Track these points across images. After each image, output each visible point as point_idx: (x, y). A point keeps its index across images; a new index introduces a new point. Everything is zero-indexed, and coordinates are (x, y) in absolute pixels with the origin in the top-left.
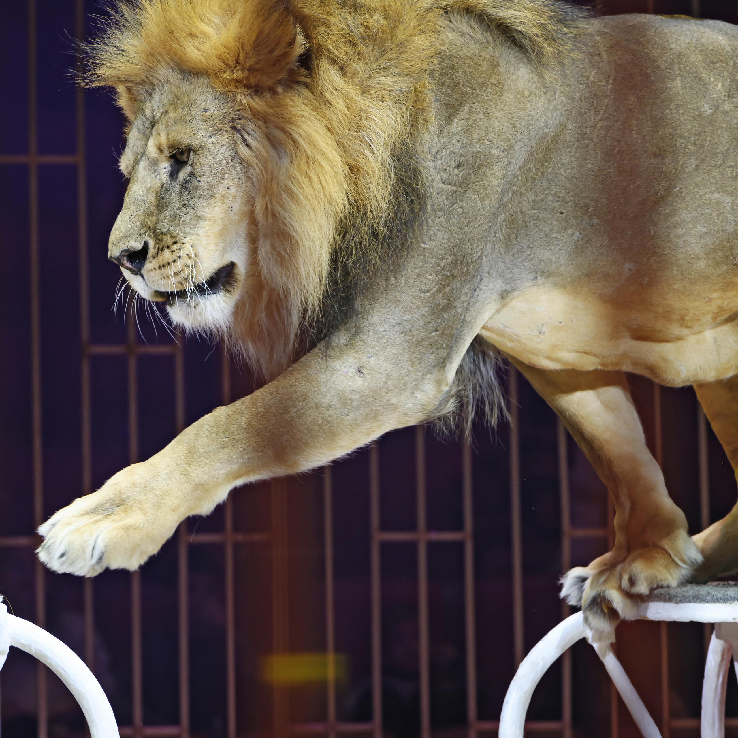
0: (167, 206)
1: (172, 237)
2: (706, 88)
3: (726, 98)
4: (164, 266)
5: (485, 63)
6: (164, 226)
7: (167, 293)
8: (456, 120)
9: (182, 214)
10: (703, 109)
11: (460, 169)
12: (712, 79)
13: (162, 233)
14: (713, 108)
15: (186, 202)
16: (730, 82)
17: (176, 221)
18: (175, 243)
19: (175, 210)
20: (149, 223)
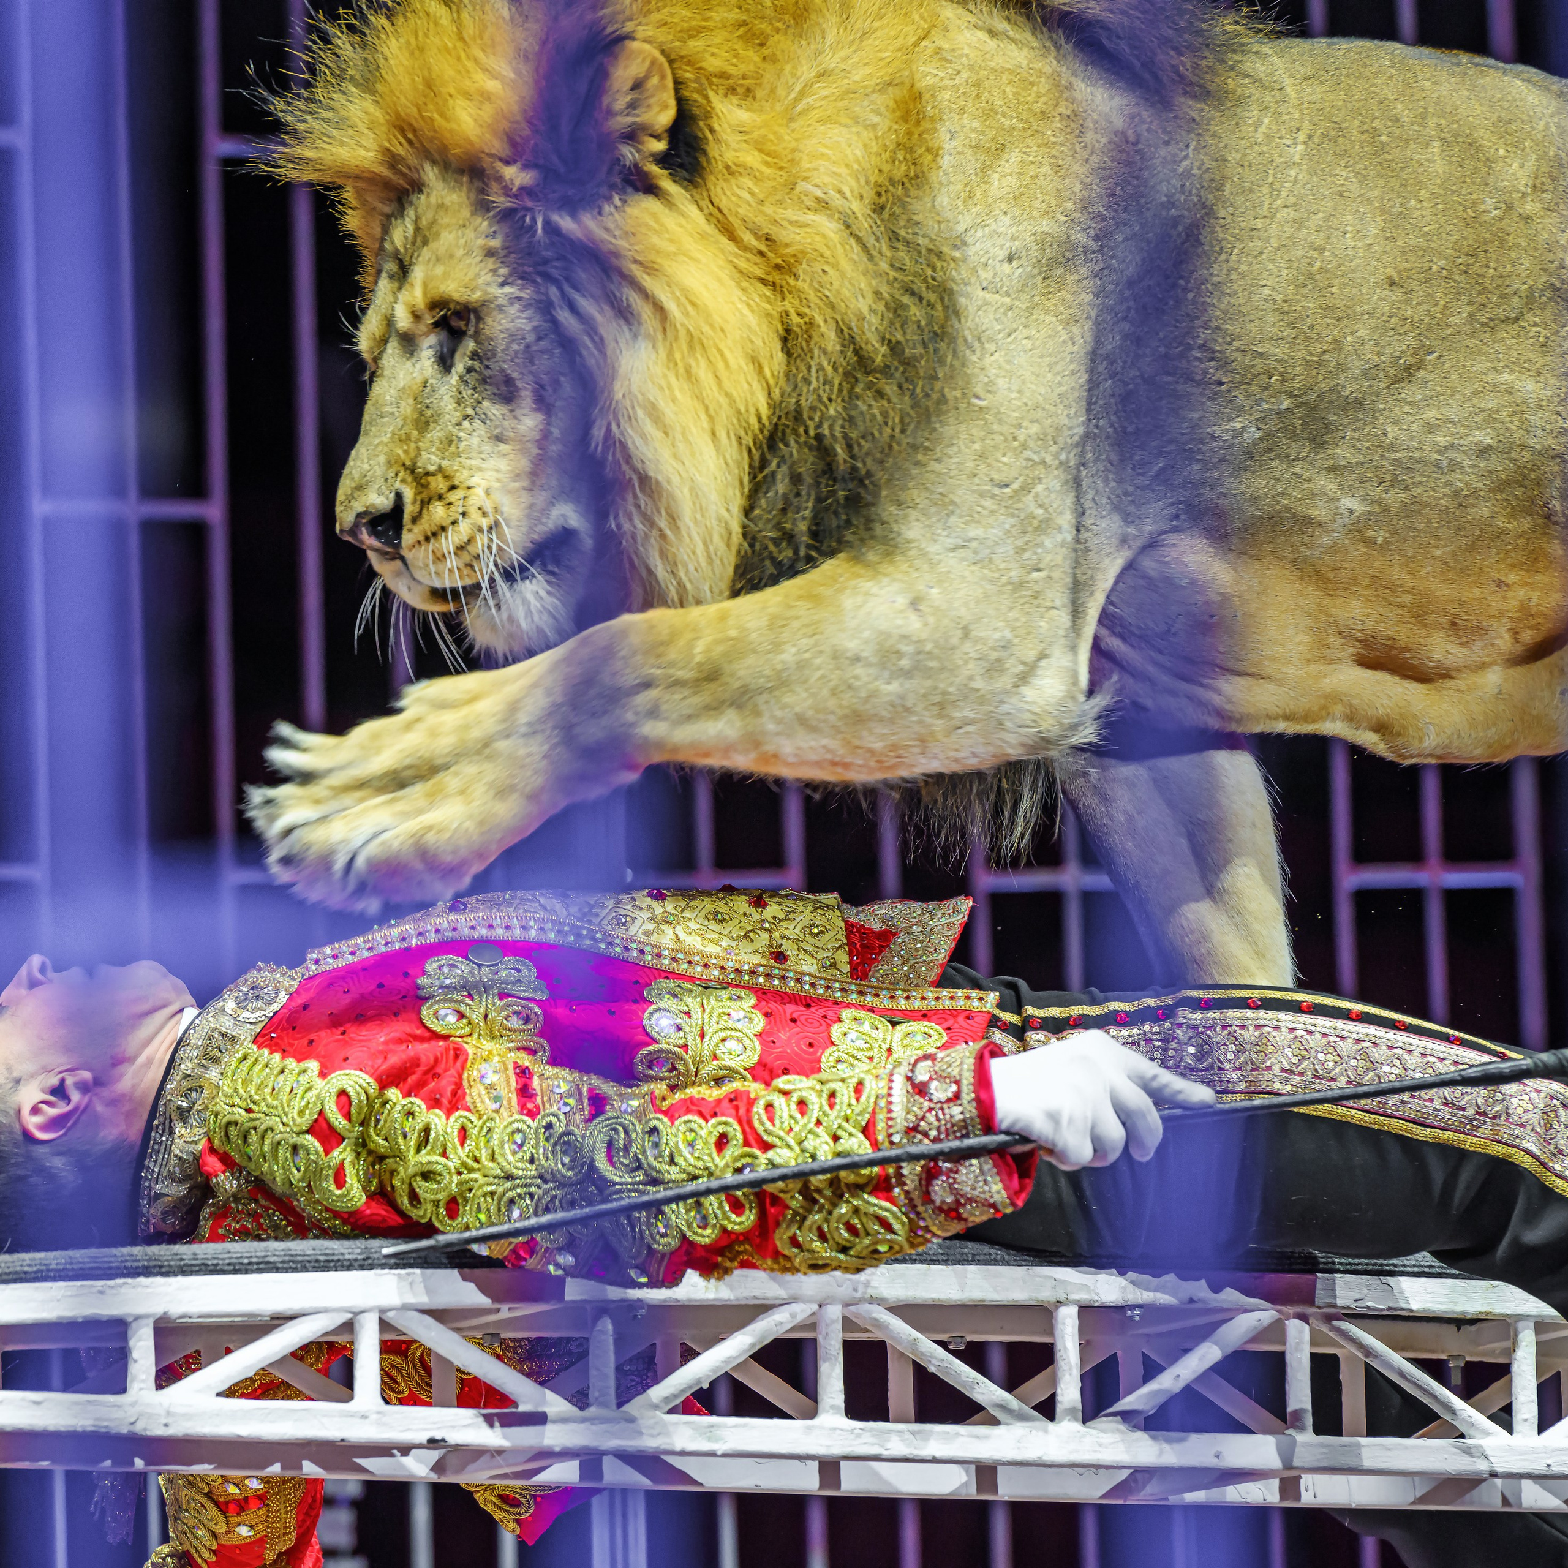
0: (436, 422)
1: (447, 477)
2: (1490, 168)
3: (1529, 190)
4: (434, 534)
5: (1043, 80)
6: (430, 460)
7: (444, 590)
8: (996, 176)
9: (462, 434)
10: (1483, 207)
11: (1015, 264)
12: (1502, 152)
13: (428, 474)
14: (1503, 205)
15: (470, 411)
16: (1537, 160)
17: (453, 449)
18: (453, 488)
19: (450, 428)
20: (402, 455)
